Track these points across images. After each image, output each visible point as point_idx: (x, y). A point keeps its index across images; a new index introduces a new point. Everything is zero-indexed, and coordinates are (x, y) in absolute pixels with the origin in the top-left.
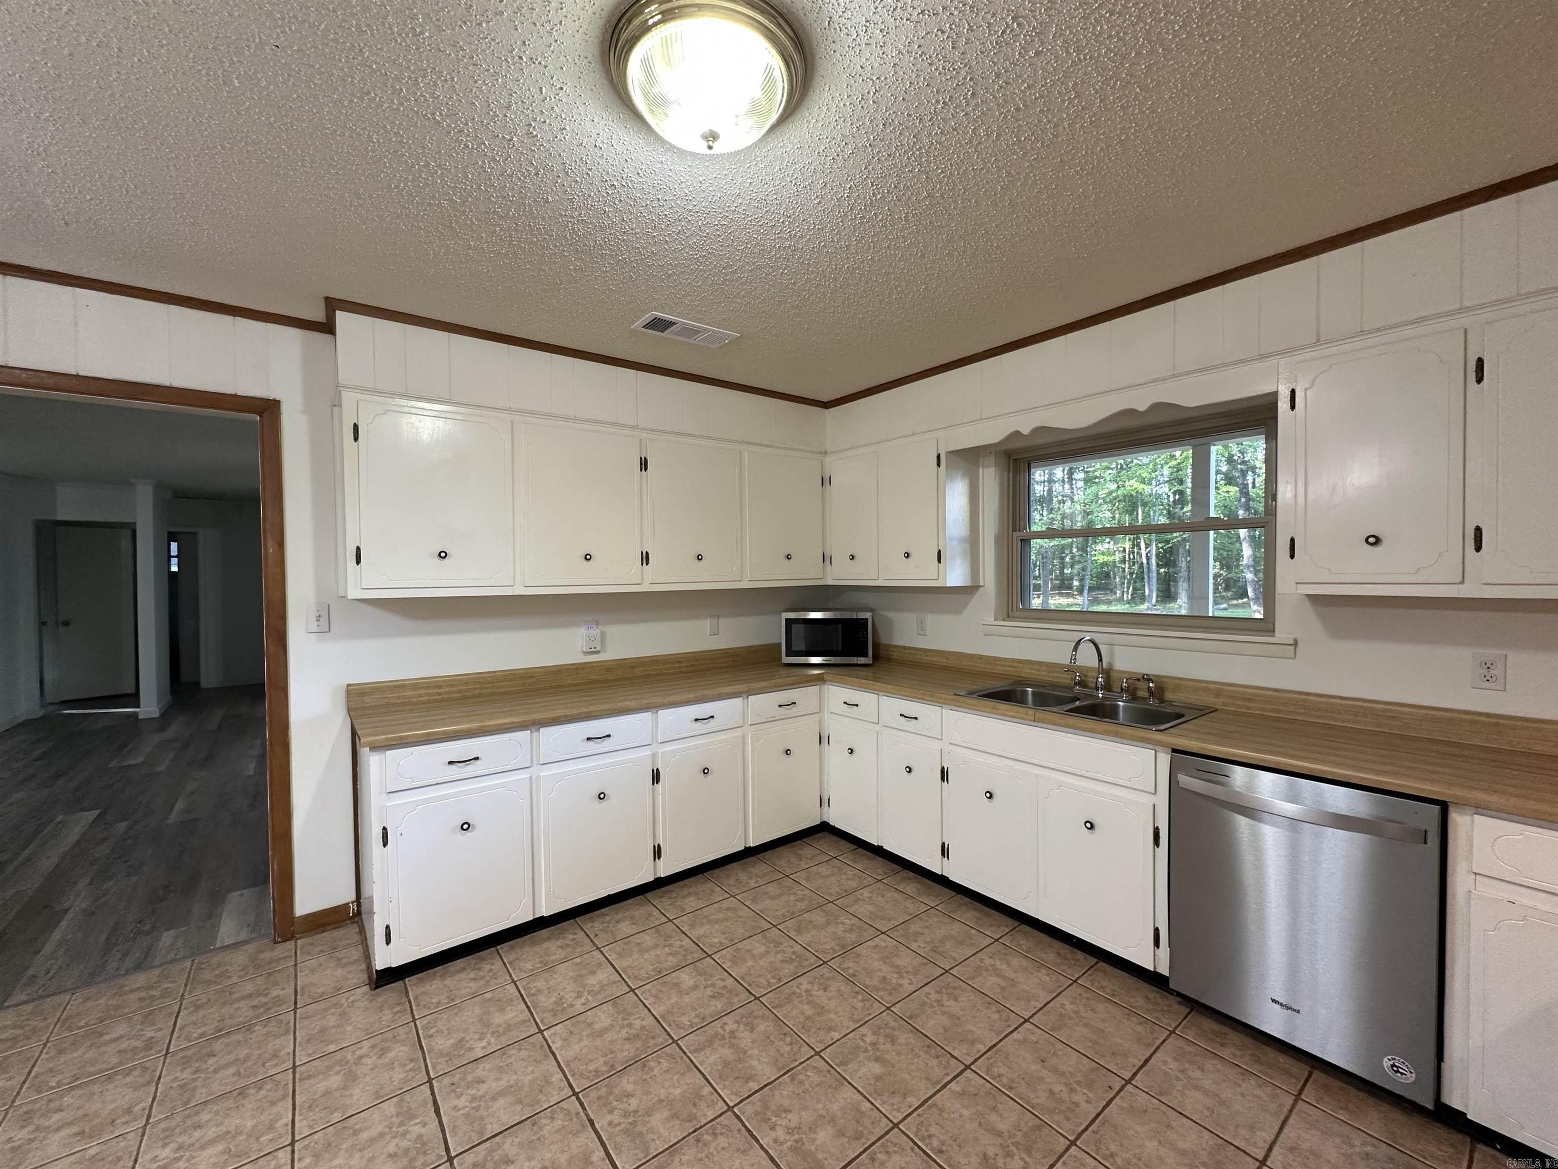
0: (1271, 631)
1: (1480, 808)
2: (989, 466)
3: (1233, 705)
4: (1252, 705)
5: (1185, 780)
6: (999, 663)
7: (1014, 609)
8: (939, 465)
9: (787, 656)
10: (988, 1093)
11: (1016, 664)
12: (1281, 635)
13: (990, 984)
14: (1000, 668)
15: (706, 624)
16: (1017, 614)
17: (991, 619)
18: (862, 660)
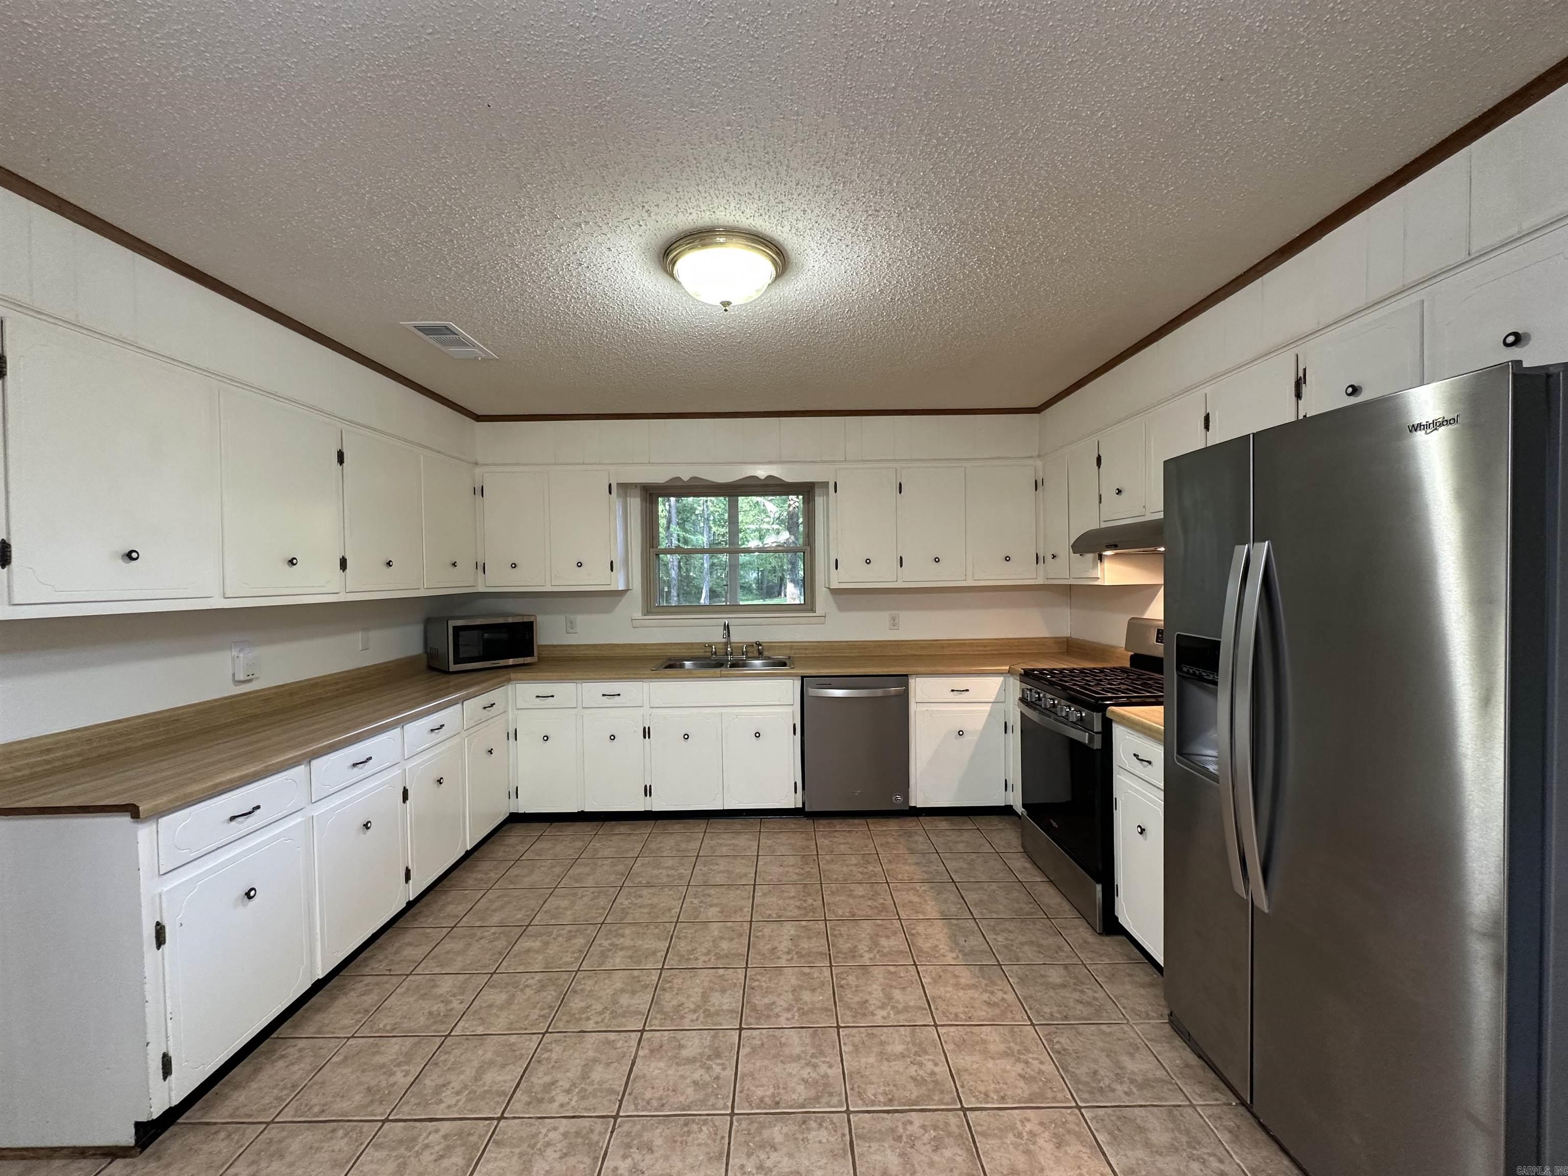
0: (813, 610)
1: (918, 674)
2: (635, 497)
3: (799, 653)
4: (807, 652)
5: (812, 692)
6: (648, 647)
7: (652, 606)
8: (610, 493)
9: (454, 664)
10: (774, 888)
11: (662, 647)
12: (819, 611)
13: (724, 851)
14: (649, 651)
15: (357, 638)
16: (653, 610)
17: (638, 615)
18: (528, 660)
